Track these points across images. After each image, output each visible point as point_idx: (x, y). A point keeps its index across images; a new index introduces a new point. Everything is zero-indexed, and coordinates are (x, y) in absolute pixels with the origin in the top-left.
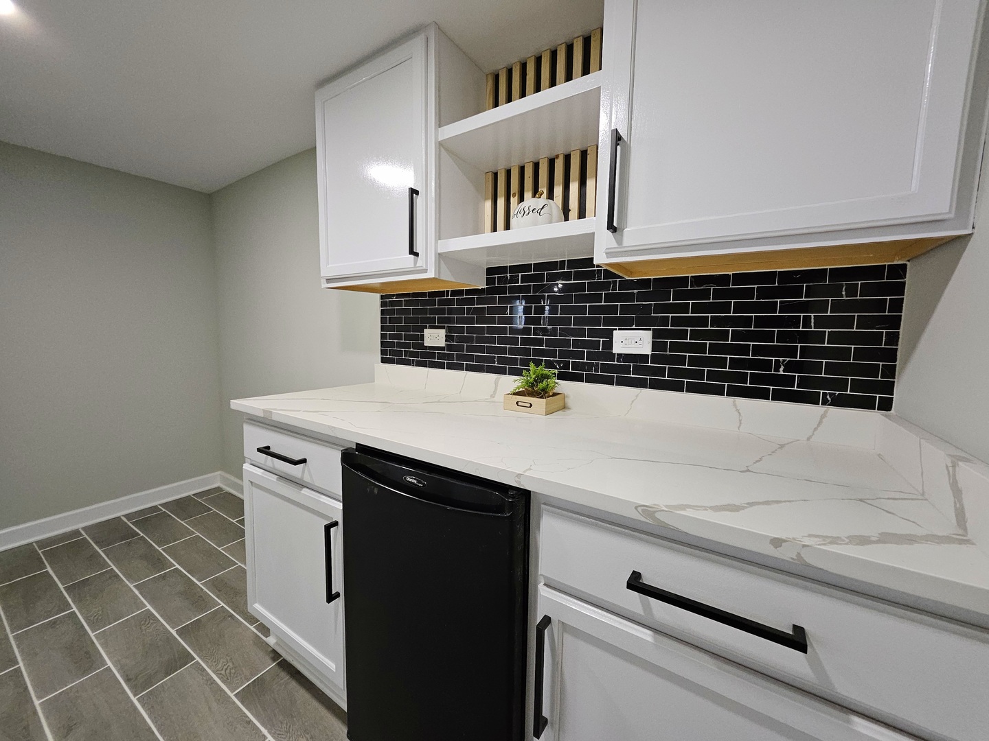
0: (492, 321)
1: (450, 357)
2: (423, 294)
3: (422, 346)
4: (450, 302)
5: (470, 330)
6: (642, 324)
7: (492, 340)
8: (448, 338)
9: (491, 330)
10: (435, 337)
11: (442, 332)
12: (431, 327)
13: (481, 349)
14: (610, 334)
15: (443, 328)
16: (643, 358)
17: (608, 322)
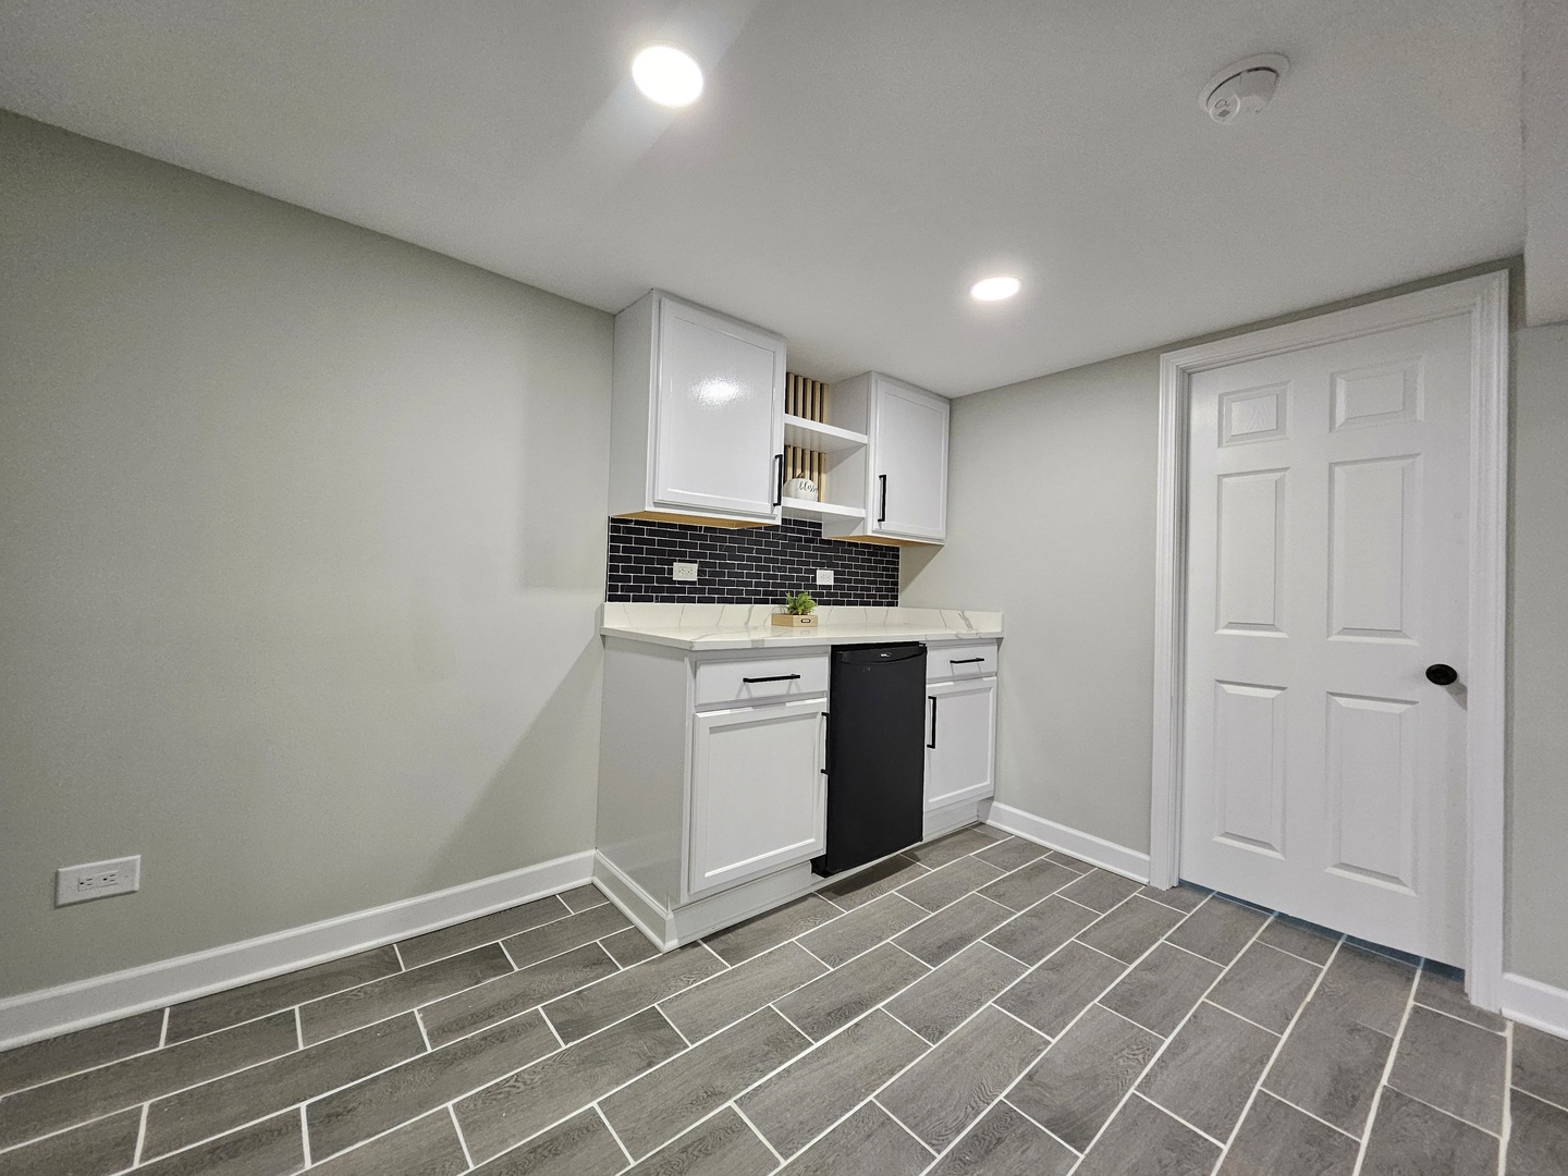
0: (742, 559)
1: (702, 591)
2: (674, 526)
3: (671, 581)
4: (704, 538)
5: (722, 566)
6: (830, 566)
7: (742, 575)
8: (700, 572)
9: (740, 566)
10: (685, 572)
11: (695, 567)
12: (680, 561)
13: (732, 584)
14: (814, 572)
15: (696, 562)
16: (829, 587)
17: (815, 564)
